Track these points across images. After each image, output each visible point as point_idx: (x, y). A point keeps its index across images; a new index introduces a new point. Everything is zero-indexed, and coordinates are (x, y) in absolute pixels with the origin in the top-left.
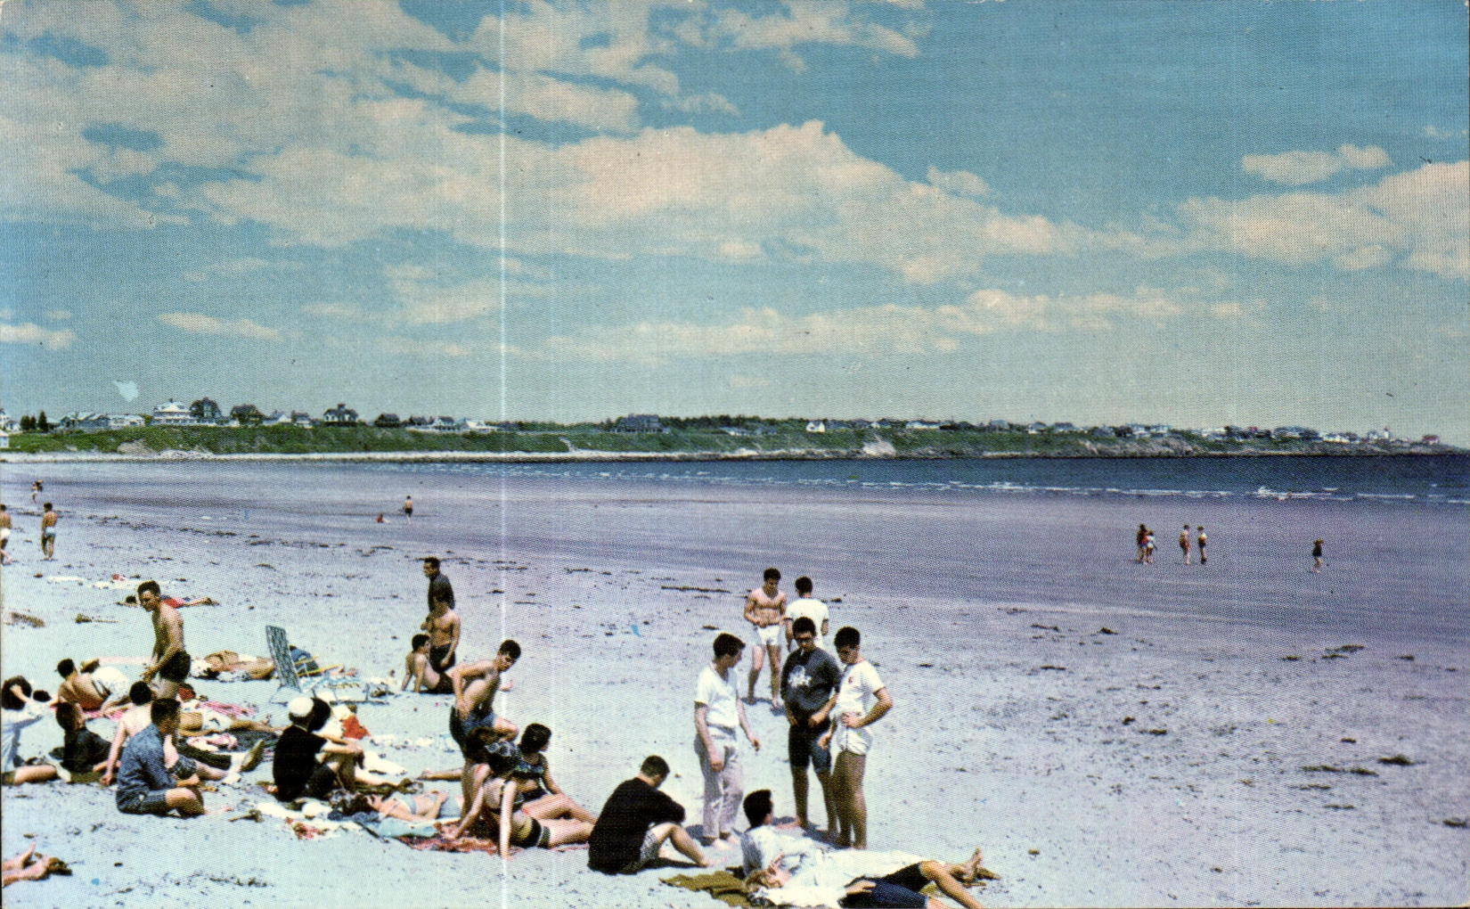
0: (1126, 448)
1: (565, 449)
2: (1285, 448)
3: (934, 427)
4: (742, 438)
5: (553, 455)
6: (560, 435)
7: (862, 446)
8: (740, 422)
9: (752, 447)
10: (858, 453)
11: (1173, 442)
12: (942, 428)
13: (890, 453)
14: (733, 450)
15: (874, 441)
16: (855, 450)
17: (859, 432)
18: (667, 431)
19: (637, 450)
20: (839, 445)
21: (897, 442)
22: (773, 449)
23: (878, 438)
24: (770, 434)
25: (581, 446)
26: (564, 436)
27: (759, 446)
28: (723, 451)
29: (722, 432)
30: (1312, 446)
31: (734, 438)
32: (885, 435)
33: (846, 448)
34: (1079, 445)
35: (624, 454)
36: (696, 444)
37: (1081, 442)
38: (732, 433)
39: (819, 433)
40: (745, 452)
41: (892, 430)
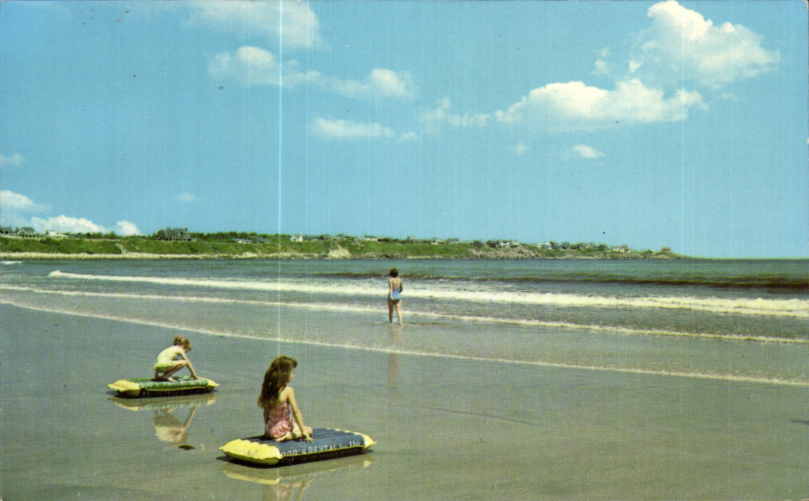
0: (497, 254)
1: (120, 252)
2: (590, 255)
3: (374, 240)
4: (246, 245)
5: (110, 256)
6: (115, 242)
7: (328, 252)
8: (244, 236)
9: (254, 251)
10: (326, 256)
11: (525, 251)
12: (379, 240)
13: (347, 256)
14: (241, 253)
15: (337, 248)
16: (324, 254)
17: (325, 243)
18: (194, 240)
19: (172, 253)
20: (314, 252)
21: (352, 249)
22: (269, 253)
23: (339, 247)
24: (266, 243)
25: (132, 250)
26: (118, 243)
27: (260, 252)
28: (234, 254)
29: (233, 242)
30: (605, 254)
31: (241, 245)
32: (343, 244)
33: (318, 252)
34: (469, 252)
35: (163, 256)
36: (215, 249)
37: (470, 250)
38: (240, 242)
39: (299, 243)
40: (249, 255)
41: (347, 242)
